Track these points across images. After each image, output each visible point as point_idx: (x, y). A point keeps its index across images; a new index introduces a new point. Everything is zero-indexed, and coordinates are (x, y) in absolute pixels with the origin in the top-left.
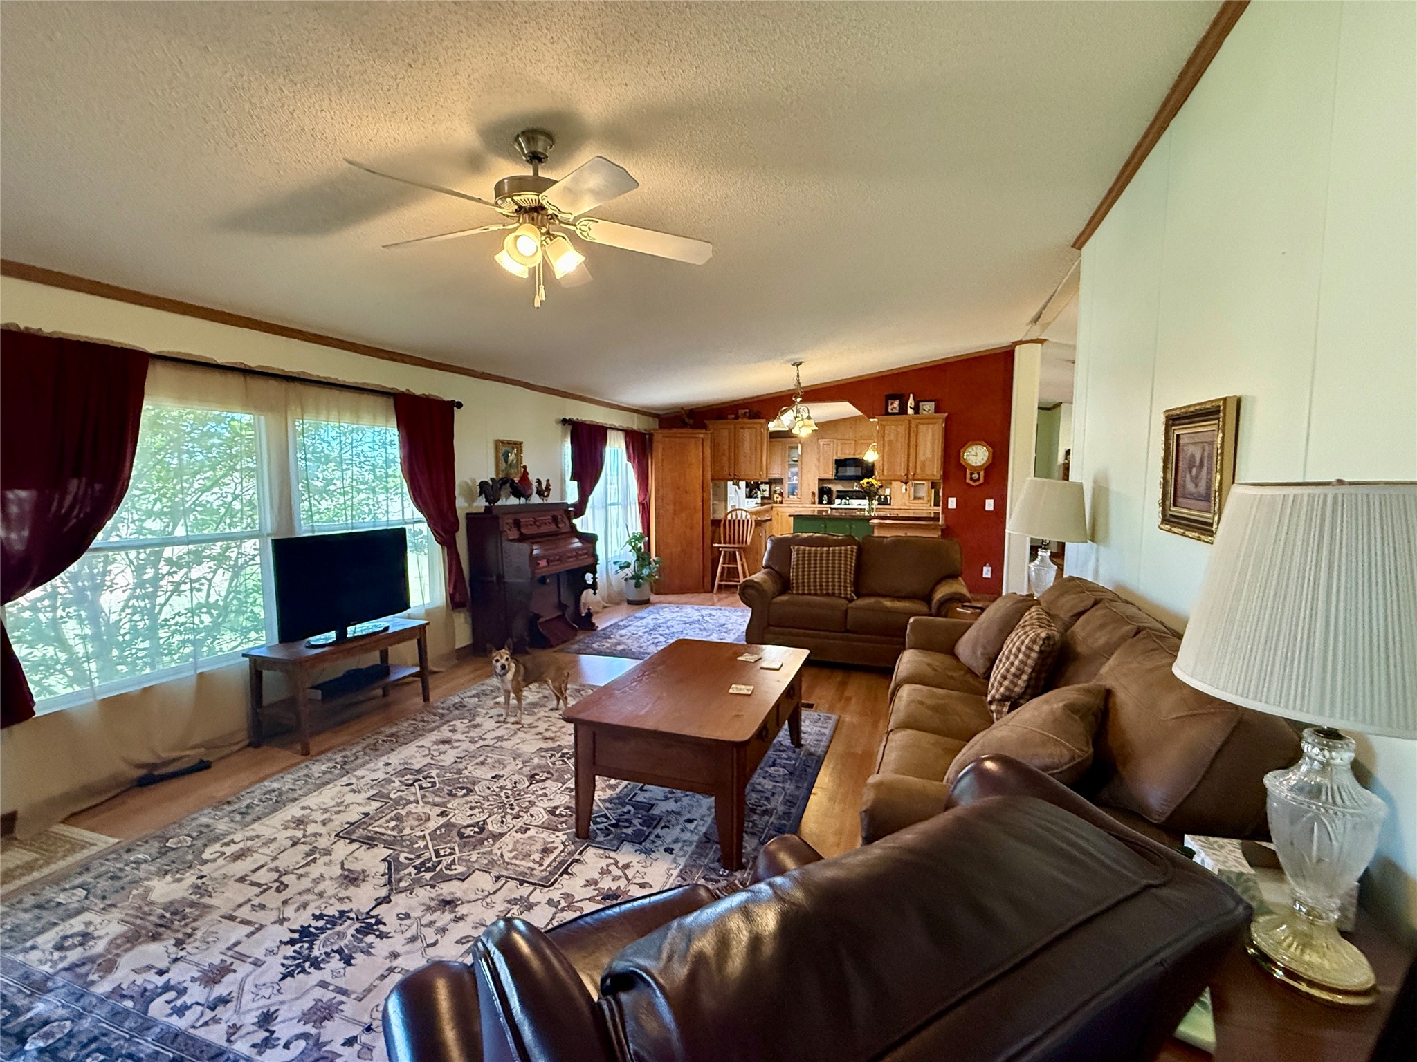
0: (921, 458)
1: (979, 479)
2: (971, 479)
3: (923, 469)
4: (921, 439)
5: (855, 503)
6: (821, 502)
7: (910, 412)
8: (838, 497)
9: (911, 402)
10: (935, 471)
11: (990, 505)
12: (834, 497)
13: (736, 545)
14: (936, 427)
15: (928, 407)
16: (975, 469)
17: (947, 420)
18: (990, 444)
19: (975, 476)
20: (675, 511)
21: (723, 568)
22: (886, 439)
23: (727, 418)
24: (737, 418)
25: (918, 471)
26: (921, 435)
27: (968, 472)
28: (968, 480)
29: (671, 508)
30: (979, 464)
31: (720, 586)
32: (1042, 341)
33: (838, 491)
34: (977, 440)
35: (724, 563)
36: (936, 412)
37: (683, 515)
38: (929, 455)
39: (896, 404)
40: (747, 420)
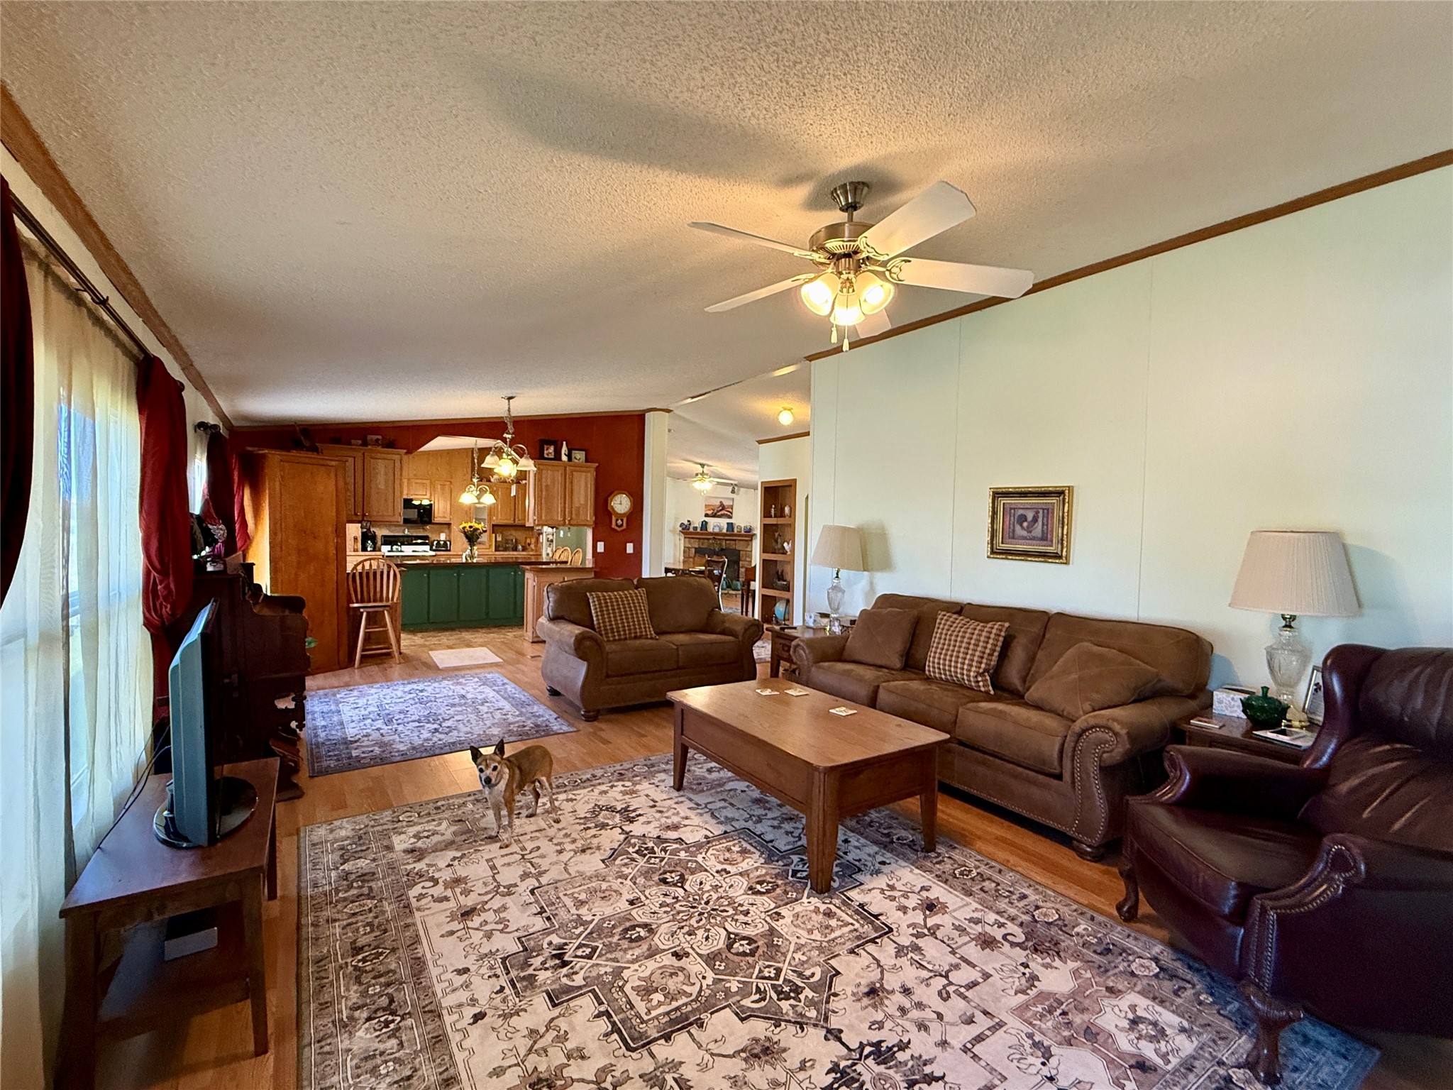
0: (576, 504)
1: (622, 525)
2: (617, 525)
3: (578, 515)
4: (576, 488)
5: (408, 550)
6: (364, 549)
7: (564, 458)
8: (385, 543)
9: (564, 449)
10: (589, 516)
11: (630, 548)
12: (379, 543)
13: (384, 604)
14: (589, 475)
15: (579, 456)
16: (620, 516)
17: (597, 469)
18: (630, 494)
19: (620, 522)
20: (299, 563)
21: (366, 633)
22: (544, 484)
23: (350, 444)
24: (365, 444)
25: (574, 516)
26: (575, 481)
27: (614, 519)
28: (614, 526)
29: (293, 558)
30: (623, 512)
31: (362, 657)
32: (669, 411)
33: (385, 536)
34: (621, 490)
35: (366, 628)
36: (587, 461)
37: (312, 568)
38: (582, 502)
39: (552, 449)
40: (379, 448)
